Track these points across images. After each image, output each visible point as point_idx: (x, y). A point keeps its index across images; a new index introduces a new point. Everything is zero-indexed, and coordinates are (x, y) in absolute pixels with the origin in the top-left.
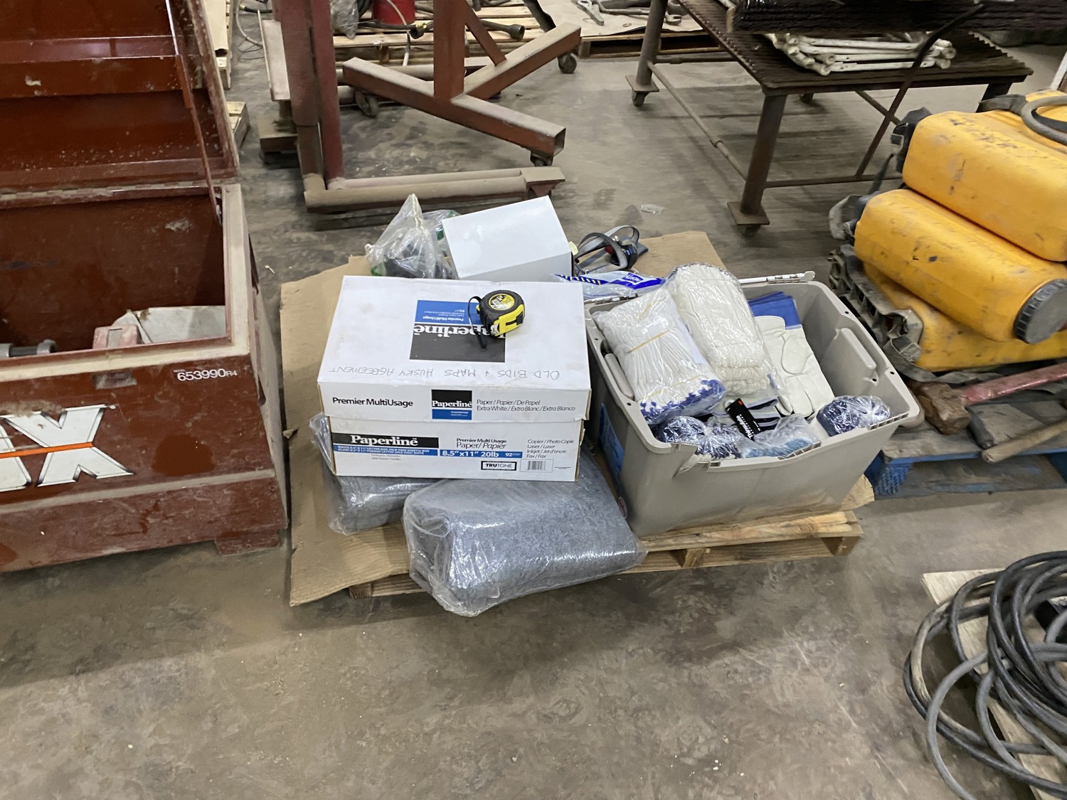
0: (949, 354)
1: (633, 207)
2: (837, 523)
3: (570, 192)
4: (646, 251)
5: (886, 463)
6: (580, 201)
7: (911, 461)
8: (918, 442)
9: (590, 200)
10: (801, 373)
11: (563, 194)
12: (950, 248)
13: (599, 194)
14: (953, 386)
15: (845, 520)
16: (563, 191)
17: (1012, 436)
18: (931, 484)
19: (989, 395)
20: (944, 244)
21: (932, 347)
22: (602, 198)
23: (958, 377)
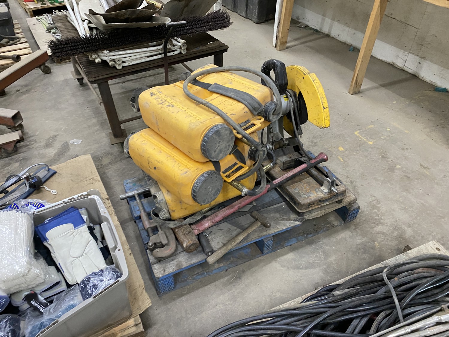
0: (185, 209)
1: (67, 142)
2: (128, 328)
3: (33, 141)
4: (55, 173)
5: (157, 280)
6: (37, 145)
7: (172, 274)
8: (175, 262)
9: (43, 144)
10: (82, 255)
11: (28, 144)
12: (159, 162)
13: (49, 139)
14: (190, 224)
15: (133, 323)
16: (29, 142)
17: (225, 243)
18: (195, 276)
19: (210, 224)
20: (156, 161)
21: (174, 209)
22: (50, 141)
23: (192, 220)
